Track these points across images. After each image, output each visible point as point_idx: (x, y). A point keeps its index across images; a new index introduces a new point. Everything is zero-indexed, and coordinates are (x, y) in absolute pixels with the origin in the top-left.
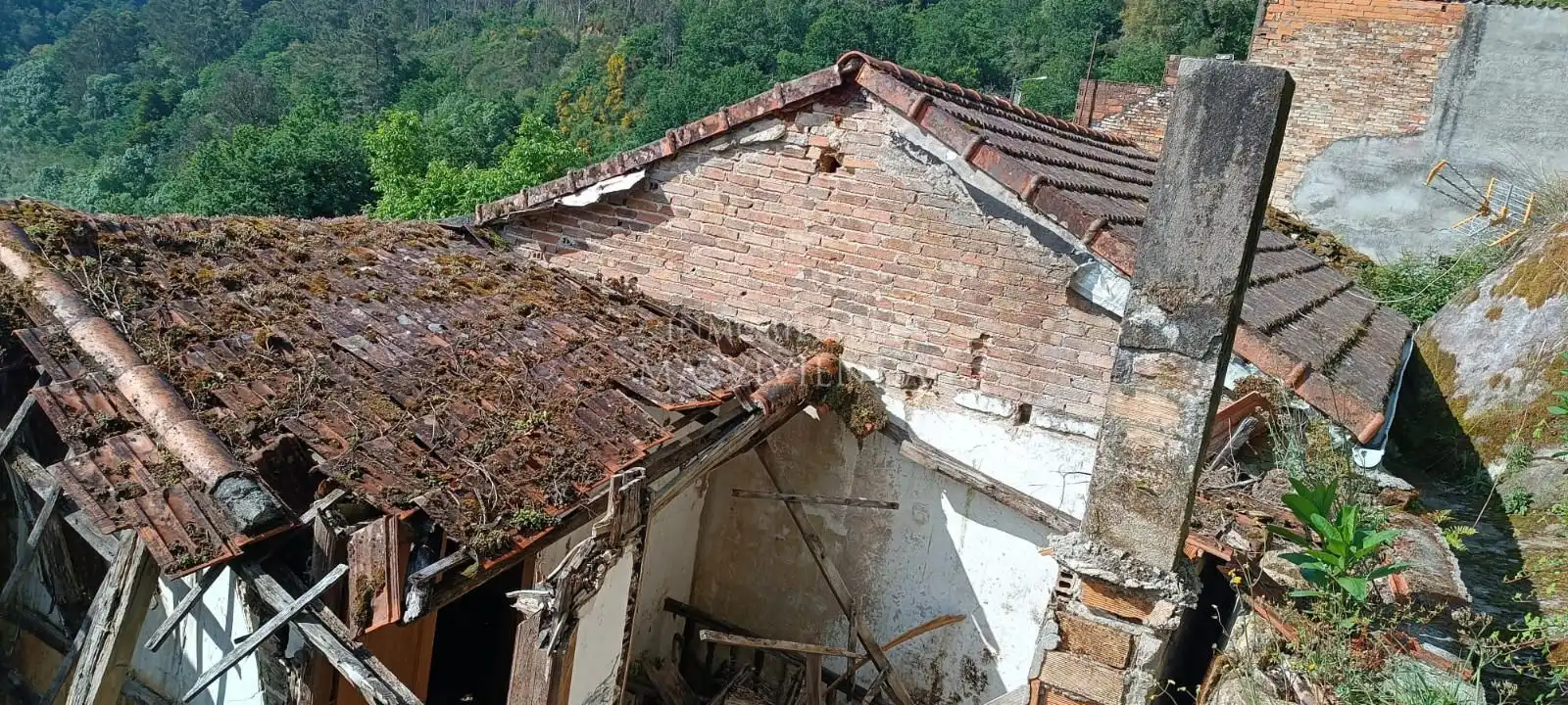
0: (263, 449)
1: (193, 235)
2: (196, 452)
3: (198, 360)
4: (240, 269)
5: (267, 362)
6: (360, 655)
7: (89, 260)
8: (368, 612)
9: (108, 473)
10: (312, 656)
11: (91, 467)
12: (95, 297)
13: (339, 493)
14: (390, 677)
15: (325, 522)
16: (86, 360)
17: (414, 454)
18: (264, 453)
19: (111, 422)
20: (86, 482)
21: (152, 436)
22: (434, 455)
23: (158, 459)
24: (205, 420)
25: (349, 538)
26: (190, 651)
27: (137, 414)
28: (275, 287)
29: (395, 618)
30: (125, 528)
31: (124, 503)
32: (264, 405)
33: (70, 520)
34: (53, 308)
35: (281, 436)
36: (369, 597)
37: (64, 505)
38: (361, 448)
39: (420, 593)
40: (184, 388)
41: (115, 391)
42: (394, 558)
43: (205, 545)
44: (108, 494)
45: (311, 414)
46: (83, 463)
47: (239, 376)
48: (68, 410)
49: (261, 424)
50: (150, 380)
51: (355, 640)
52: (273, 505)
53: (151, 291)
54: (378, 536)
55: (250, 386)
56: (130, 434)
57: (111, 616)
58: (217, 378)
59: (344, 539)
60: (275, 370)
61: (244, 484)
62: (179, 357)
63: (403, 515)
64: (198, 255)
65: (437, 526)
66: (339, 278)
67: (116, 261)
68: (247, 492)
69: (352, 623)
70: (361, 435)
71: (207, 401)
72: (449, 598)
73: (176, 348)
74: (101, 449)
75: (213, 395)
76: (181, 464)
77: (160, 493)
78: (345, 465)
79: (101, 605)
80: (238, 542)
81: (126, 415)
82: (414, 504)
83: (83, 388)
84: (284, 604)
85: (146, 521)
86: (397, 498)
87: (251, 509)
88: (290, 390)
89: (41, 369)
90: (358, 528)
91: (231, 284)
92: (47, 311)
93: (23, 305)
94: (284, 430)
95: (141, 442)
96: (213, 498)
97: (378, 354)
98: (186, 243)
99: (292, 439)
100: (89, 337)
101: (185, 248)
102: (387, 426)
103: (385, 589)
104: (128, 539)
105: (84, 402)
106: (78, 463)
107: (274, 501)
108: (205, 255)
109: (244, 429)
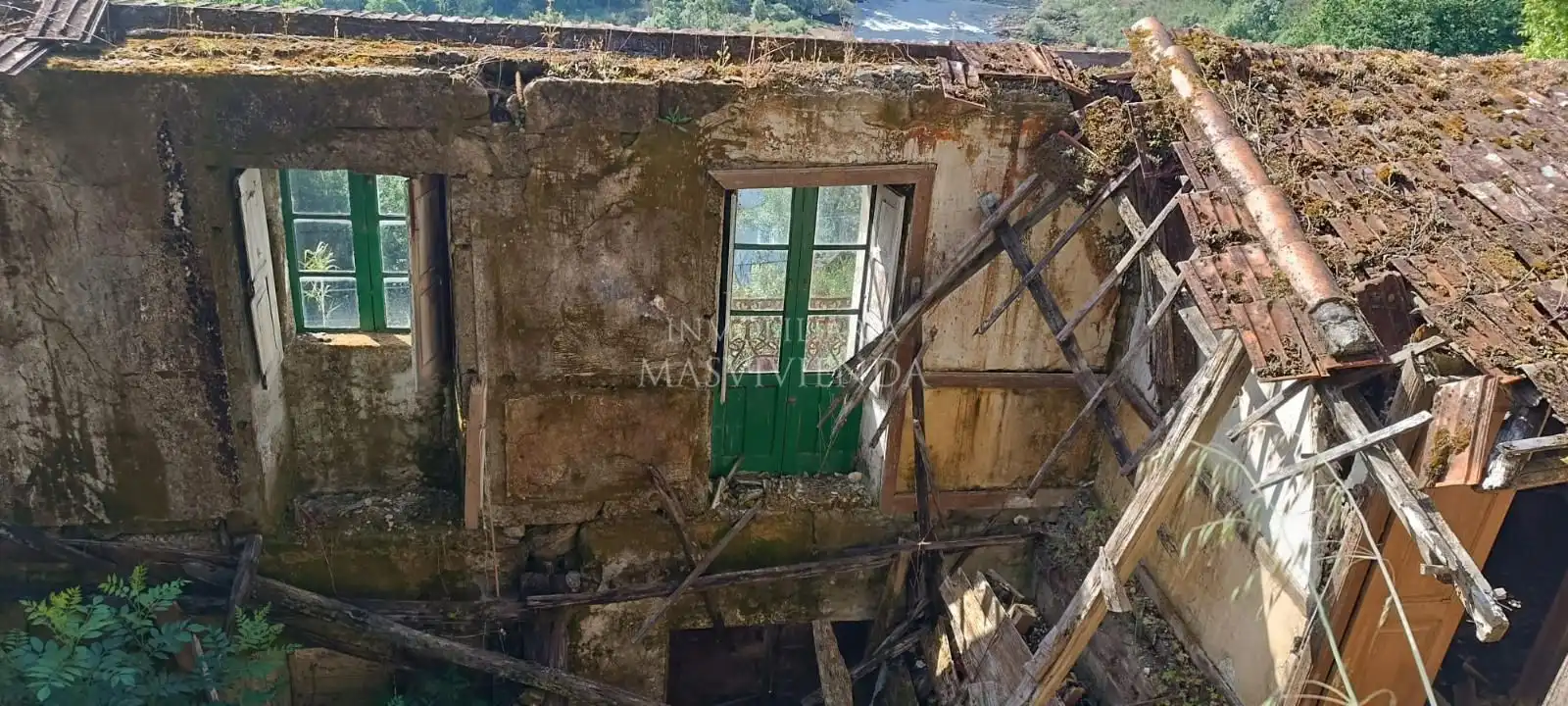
0: (1366, 282)
1: (1335, 67)
2: (1303, 272)
3: (1320, 187)
4: (1374, 102)
5: (1386, 199)
6: (1426, 506)
7: (1240, 84)
8: (1441, 469)
9: (1224, 277)
10: (1371, 493)
11: (1211, 269)
12: (1239, 119)
13: (1436, 340)
14: (1455, 540)
15: (1417, 367)
16: (1224, 175)
17: (1531, 319)
18: (1367, 286)
19: (1235, 233)
20: (1204, 281)
21: (1267, 251)
22: (1554, 324)
23: (1268, 273)
24: (1316, 244)
25: (1437, 388)
26: (1255, 454)
27: (1257, 229)
28: (1408, 124)
29: (1473, 481)
30: (1230, 328)
31: (1232, 305)
32: (1375, 240)
33: (1182, 313)
34: (1205, 125)
35: (1387, 273)
36: (1447, 452)
37: (1182, 299)
38: (1470, 300)
39: (1507, 464)
40: (1302, 212)
41: (1242, 206)
42: (1485, 420)
43: (1297, 359)
44: (1221, 296)
45: (1423, 256)
46: (1206, 265)
47: (1356, 208)
48: (1202, 216)
49: (1369, 258)
50: (1276, 199)
51: (1422, 490)
52: (1367, 338)
53: (1287, 117)
54: (1472, 394)
55: (1364, 219)
56: (1248, 246)
57: (1201, 403)
58: (1334, 207)
59: (1433, 387)
60: (1391, 206)
61: (1344, 311)
62: (1303, 183)
63: (1507, 379)
64: (1335, 87)
65: (1544, 401)
66: (1477, 120)
67: (1262, 87)
68: (1344, 319)
69: (1423, 472)
70: (1473, 287)
71: (1321, 228)
72: (1538, 480)
73: (1301, 174)
74: (1222, 255)
75: (1328, 223)
76: (1287, 281)
77: (1265, 303)
78: (1449, 313)
79: (1195, 390)
80: (1326, 364)
81: (1247, 228)
82: (1521, 371)
83: (1216, 199)
84: (1358, 434)
85: (1249, 325)
86: (1503, 361)
87: (1345, 335)
88: (1405, 229)
89: (1184, 179)
90: (1450, 381)
91: (1363, 118)
92: (1199, 128)
93: (1181, 121)
94: (1391, 267)
95: (1255, 254)
96: (1312, 319)
97: (1507, 205)
98: (1327, 74)
99: (1398, 278)
100: (1230, 155)
101: (1324, 79)
102: (1505, 283)
103: (1468, 449)
104: (1228, 339)
105: (1215, 211)
106: (1202, 264)
107: (1368, 333)
108: (1342, 87)
109: (1352, 259)
